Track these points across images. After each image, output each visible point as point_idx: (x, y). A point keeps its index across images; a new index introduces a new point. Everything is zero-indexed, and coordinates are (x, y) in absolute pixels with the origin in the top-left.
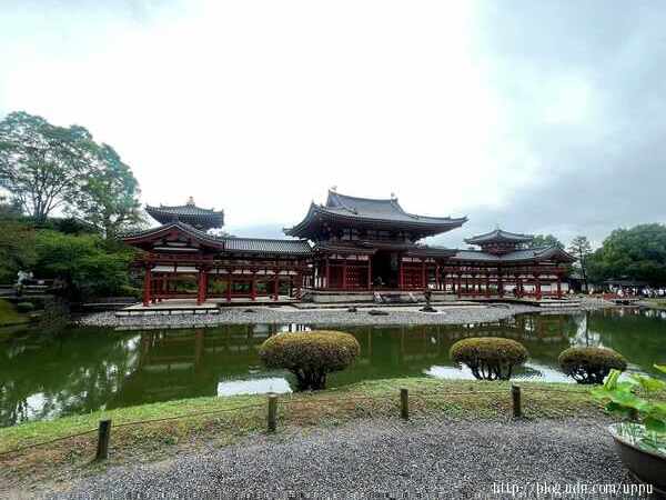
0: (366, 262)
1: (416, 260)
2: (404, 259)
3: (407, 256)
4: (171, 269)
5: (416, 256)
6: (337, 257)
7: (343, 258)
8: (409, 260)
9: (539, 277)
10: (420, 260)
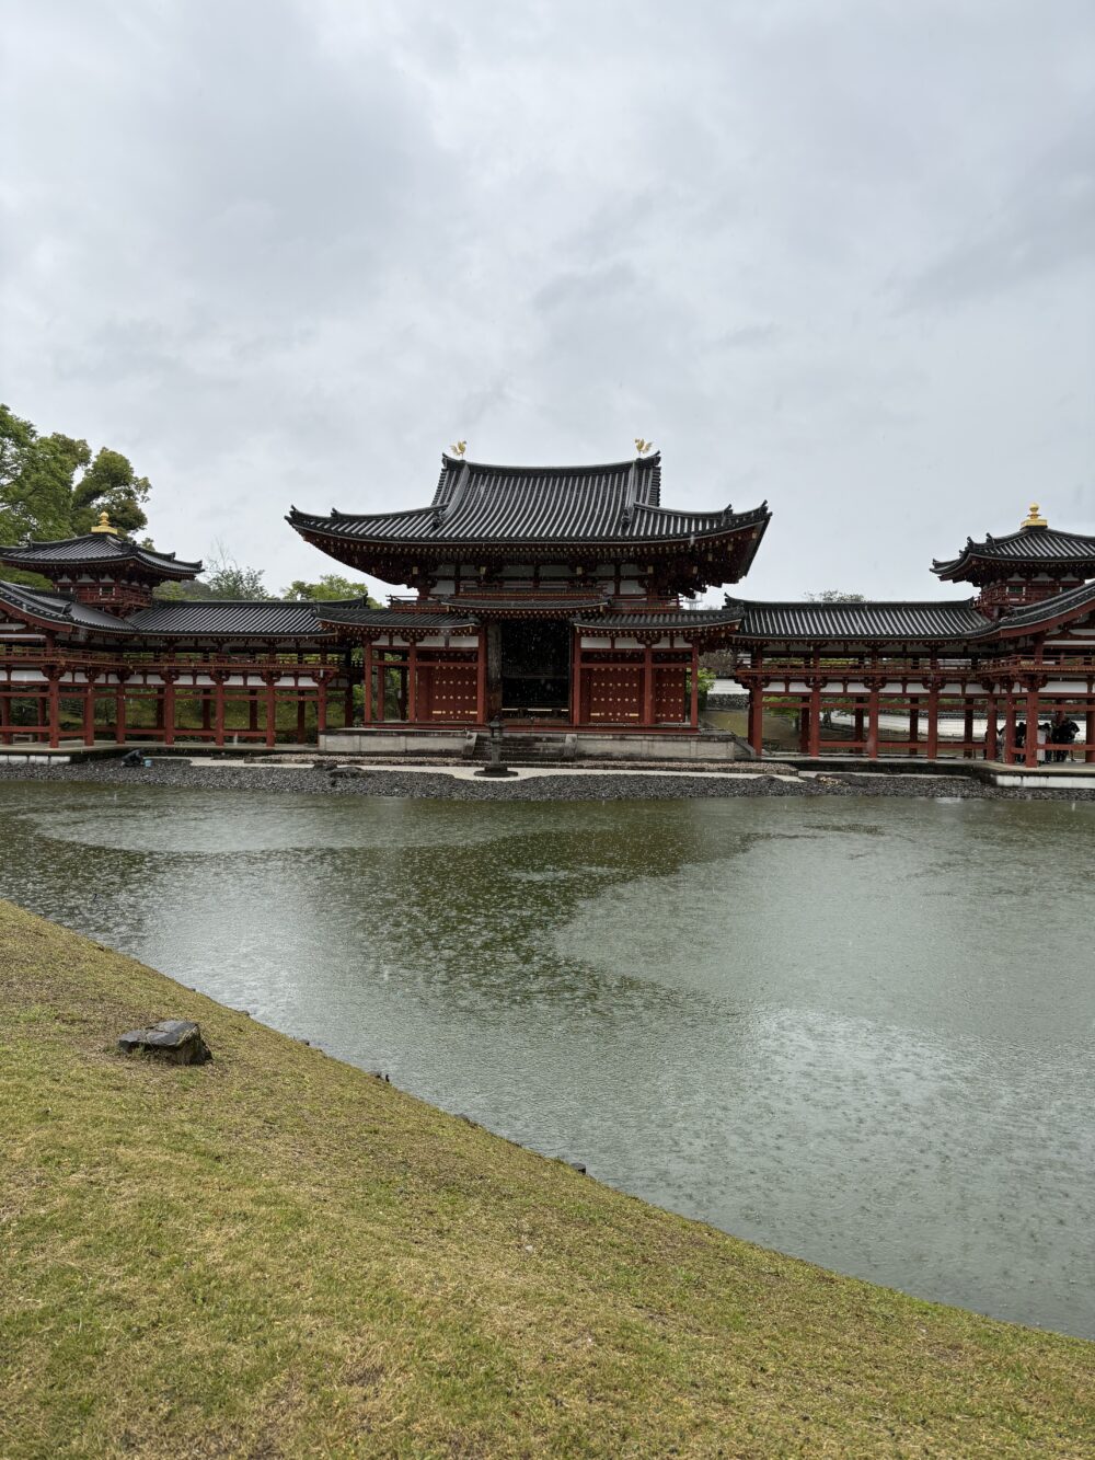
0: (469, 655)
1: (627, 644)
2: (586, 644)
6: (391, 642)
7: (407, 644)
8: (602, 645)
9: (1042, 690)
10: (640, 641)
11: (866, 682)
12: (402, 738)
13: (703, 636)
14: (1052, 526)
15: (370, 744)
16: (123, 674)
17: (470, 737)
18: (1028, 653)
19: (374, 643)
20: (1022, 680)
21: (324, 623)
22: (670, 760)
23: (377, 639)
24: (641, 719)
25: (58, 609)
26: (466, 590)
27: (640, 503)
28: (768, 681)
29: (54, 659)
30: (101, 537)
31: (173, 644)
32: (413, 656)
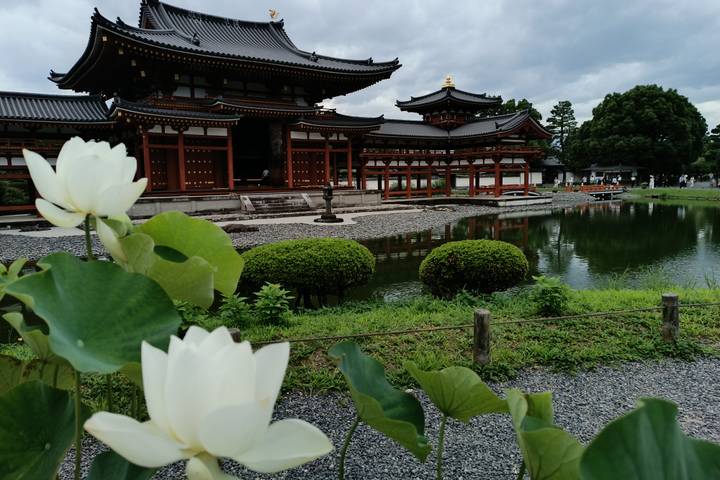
0: (222, 141)
1: (316, 137)
2: (294, 135)
3: (298, 129)
5: (314, 130)
6: (163, 130)
7: (176, 132)
8: (302, 136)
9: (501, 162)
10: (322, 136)
12: (194, 202)
14: (457, 88)
19: (150, 131)
21: (123, 112)
23: (152, 128)
32: (181, 142)
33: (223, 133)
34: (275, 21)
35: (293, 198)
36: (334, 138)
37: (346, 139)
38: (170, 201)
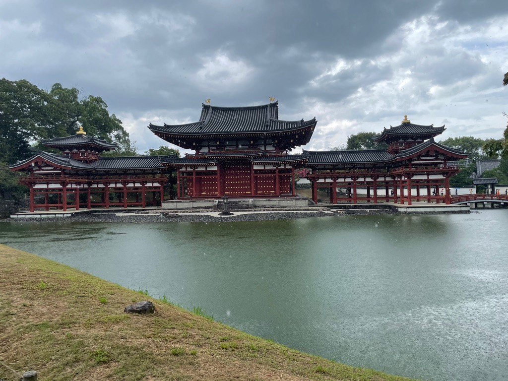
1: (270, 167)
2: (255, 167)
4: (45, 186)
5: (269, 164)
6: (186, 169)
7: (192, 170)
8: (261, 168)
9: (412, 178)
10: (274, 166)
11: (351, 178)
12: (191, 203)
13: (295, 164)
14: (413, 123)
15: (180, 205)
16: (89, 184)
17: (216, 202)
18: (407, 166)
19: (180, 170)
20: (405, 175)
21: (162, 163)
22: (286, 207)
23: (181, 168)
24: (275, 193)
25: (66, 161)
26: (212, 150)
27: (272, 118)
28: (319, 178)
29: (65, 179)
30: (81, 135)
31: (108, 173)
32: (194, 174)
33: (215, 168)
34: (272, 103)
35: (243, 201)
36: (282, 167)
37: (291, 167)
38: (181, 202)
